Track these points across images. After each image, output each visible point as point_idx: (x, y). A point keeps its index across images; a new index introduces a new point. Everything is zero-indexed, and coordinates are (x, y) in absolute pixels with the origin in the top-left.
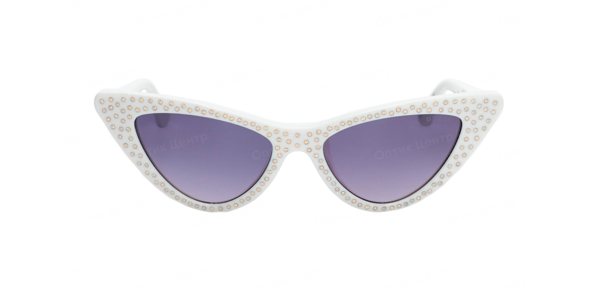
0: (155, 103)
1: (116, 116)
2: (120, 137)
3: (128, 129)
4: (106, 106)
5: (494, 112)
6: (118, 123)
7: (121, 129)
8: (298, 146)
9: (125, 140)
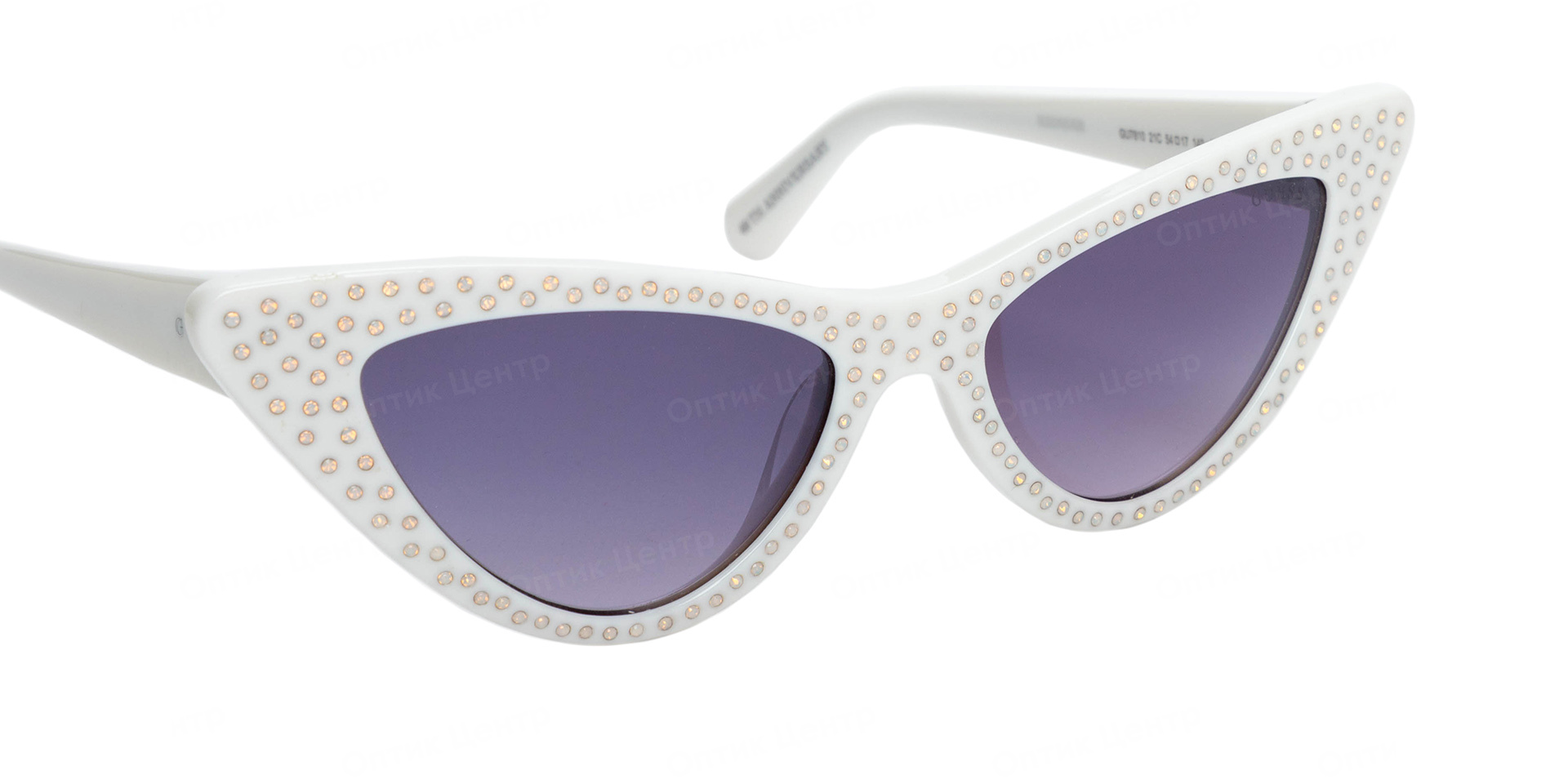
0: (446, 291)
1: (290, 364)
2: (306, 438)
3: (340, 404)
4: (248, 332)
5: (1397, 148)
6: (295, 389)
7: (311, 409)
8: (913, 357)
9: (328, 444)
